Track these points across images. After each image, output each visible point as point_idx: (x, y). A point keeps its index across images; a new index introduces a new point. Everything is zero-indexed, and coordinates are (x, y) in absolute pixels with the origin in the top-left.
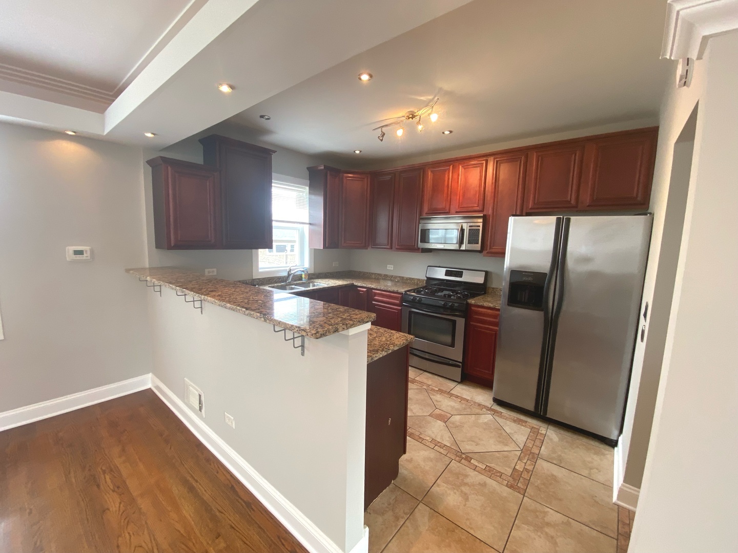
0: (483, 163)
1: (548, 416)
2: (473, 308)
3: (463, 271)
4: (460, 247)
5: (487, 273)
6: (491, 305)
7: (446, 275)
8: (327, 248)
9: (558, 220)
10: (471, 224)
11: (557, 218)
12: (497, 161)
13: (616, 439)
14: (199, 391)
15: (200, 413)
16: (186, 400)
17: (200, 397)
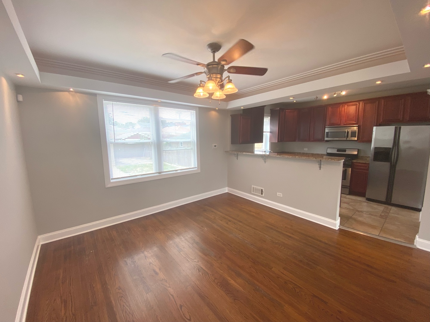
0: (357, 104)
1: (392, 202)
2: (355, 164)
3: (347, 149)
4: (347, 139)
5: (358, 150)
6: (364, 162)
7: (337, 151)
8: (279, 142)
9: (396, 128)
10: (352, 129)
11: (395, 127)
12: (364, 103)
13: (420, 208)
14: (262, 188)
15: (261, 195)
16: (252, 193)
17: (262, 190)
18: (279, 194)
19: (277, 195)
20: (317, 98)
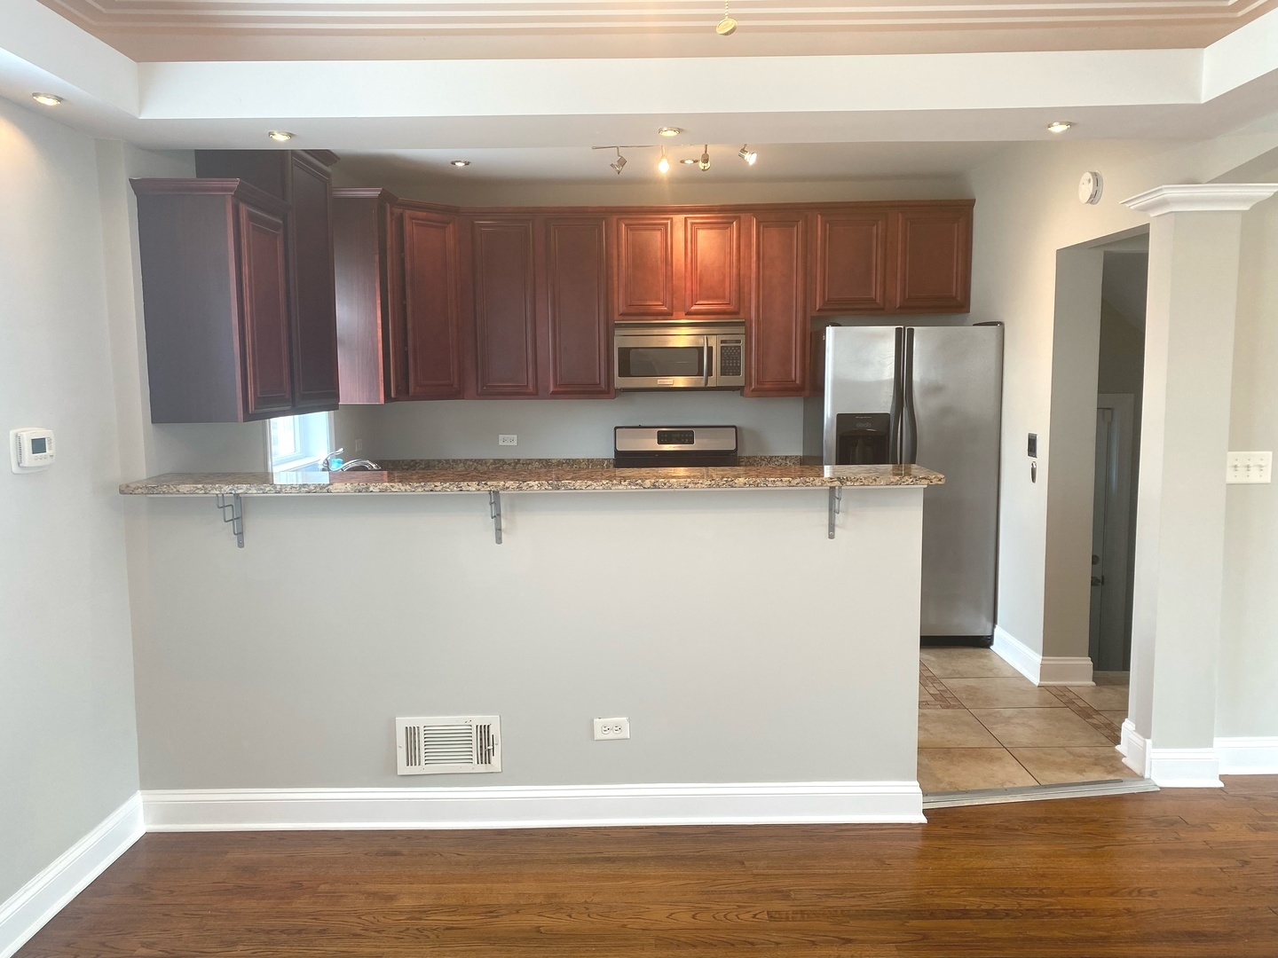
0: (732, 223)
3: (693, 429)
5: (738, 430)
7: (660, 441)
9: (899, 332)
10: (724, 338)
11: (895, 330)
13: (987, 633)
14: (479, 719)
15: (482, 768)
16: (403, 768)
17: (484, 731)
18: (612, 726)
19: (599, 735)
20: (622, 162)
